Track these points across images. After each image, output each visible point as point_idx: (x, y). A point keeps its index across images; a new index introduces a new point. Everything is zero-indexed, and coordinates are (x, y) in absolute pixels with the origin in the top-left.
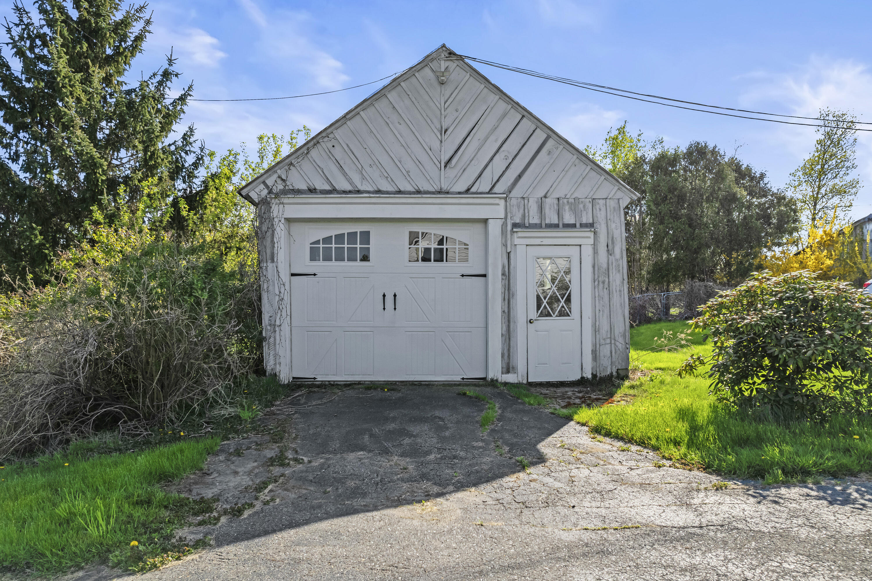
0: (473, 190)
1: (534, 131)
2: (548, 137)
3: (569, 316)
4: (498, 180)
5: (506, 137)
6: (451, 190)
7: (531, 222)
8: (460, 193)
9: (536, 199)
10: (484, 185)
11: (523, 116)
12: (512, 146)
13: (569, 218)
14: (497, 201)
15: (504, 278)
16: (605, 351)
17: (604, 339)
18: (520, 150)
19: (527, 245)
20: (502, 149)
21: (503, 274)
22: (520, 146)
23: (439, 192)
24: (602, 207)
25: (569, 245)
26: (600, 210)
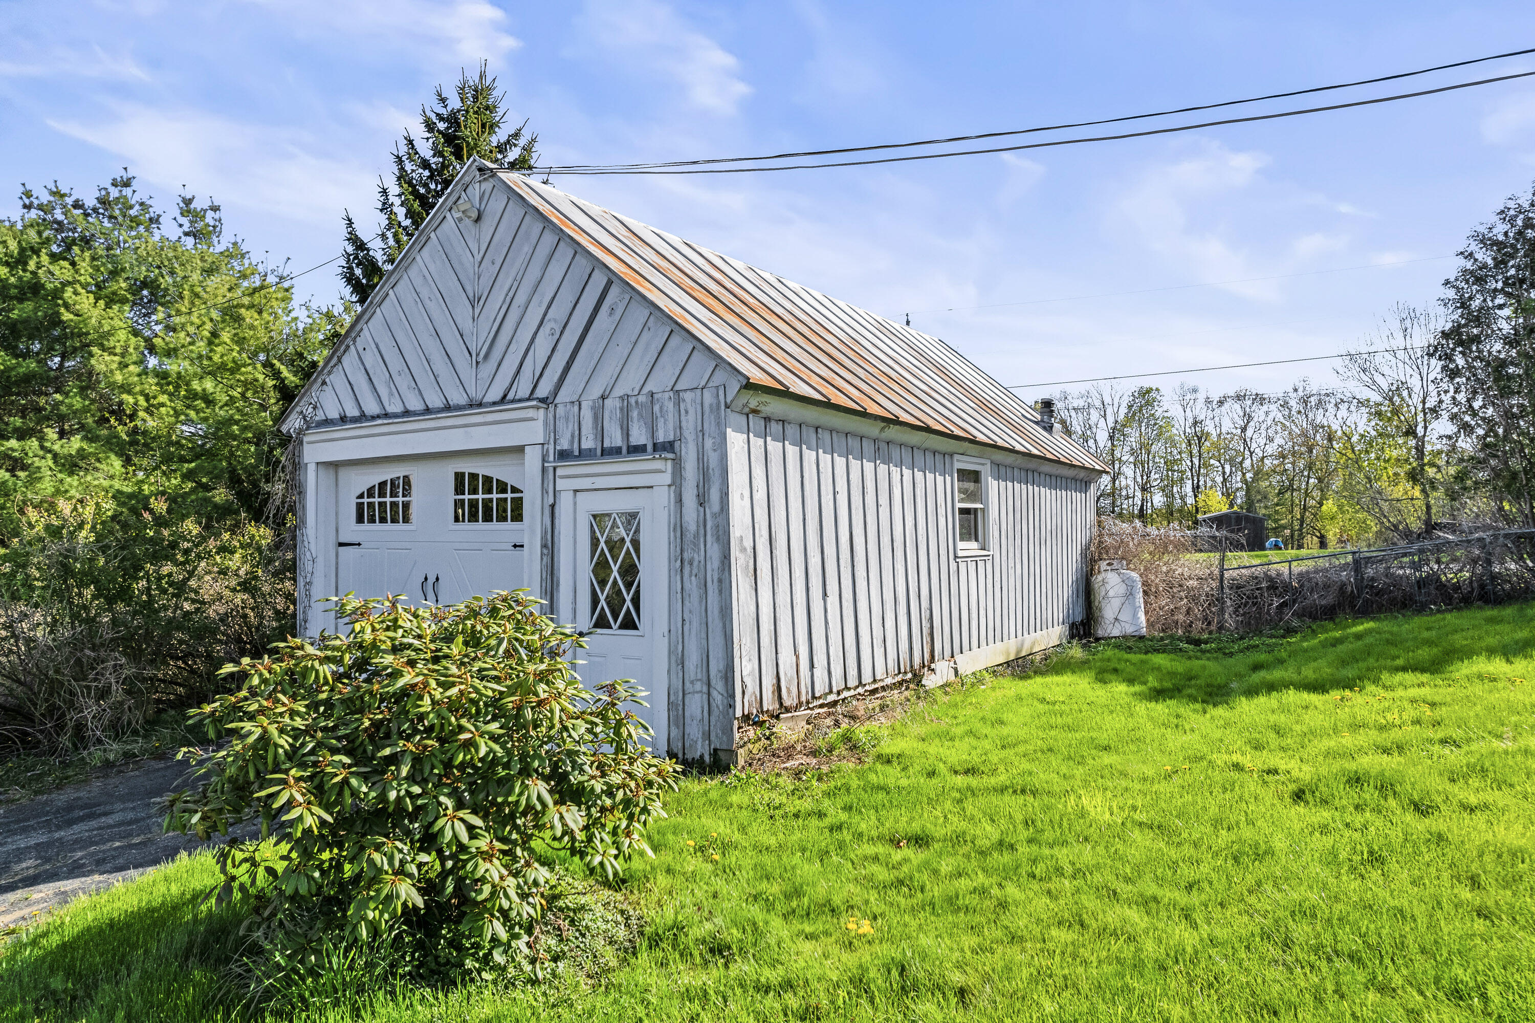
0: (510, 396)
1: (590, 275)
2: (609, 283)
3: (636, 628)
4: (541, 375)
5: (552, 295)
6: (485, 400)
7: (584, 446)
8: (494, 404)
9: (591, 403)
10: (523, 389)
11: (576, 252)
12: (558, 312)
13: (639, 436)
14: (531, 413)
15: (545, 551)
16: (695, 706)
17: (692, 682)
18: (571, 314)
19: (576, 491)
20: (547, 318)
21: (544, 546)
22: (571, 305)
23: (471, 406)
24: (689, 406)
25: (637, 488)
26: (687, 412)
